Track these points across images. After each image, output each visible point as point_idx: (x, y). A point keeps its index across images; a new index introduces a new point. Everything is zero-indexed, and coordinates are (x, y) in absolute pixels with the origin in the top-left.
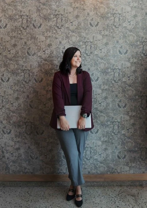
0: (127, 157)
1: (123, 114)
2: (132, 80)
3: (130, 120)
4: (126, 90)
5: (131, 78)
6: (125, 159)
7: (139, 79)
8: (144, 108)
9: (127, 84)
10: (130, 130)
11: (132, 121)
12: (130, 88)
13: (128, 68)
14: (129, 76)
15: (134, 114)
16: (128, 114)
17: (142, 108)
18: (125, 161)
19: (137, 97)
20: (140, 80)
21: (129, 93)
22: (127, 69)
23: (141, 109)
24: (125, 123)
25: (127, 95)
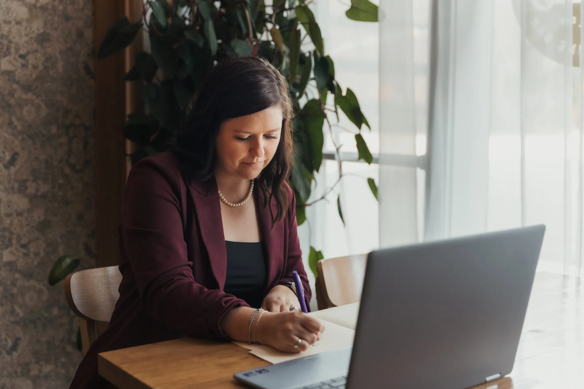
0: (23, 345)
1: (6, 190)
2: (35, 67)
3: (30, 211)
4: (12, 101)
5: (31, 59)
6: (15, 354)
7: (60, 66)
8: (78, 167)
9: (18, 83)
10: (32, 248)
11: (38, 215)
12: (30, 96)
13: (18, 23)
14: (22, 52)
15: (44, 188)
16: (22, 189)
17: (72, 167)
18: (15, 361)
19: (54, 129)
20: (61, 70)
21: (25, 113)
22: (15, 29)
23: (67, 170)
24: (15, 221)
25: (19, 119)
